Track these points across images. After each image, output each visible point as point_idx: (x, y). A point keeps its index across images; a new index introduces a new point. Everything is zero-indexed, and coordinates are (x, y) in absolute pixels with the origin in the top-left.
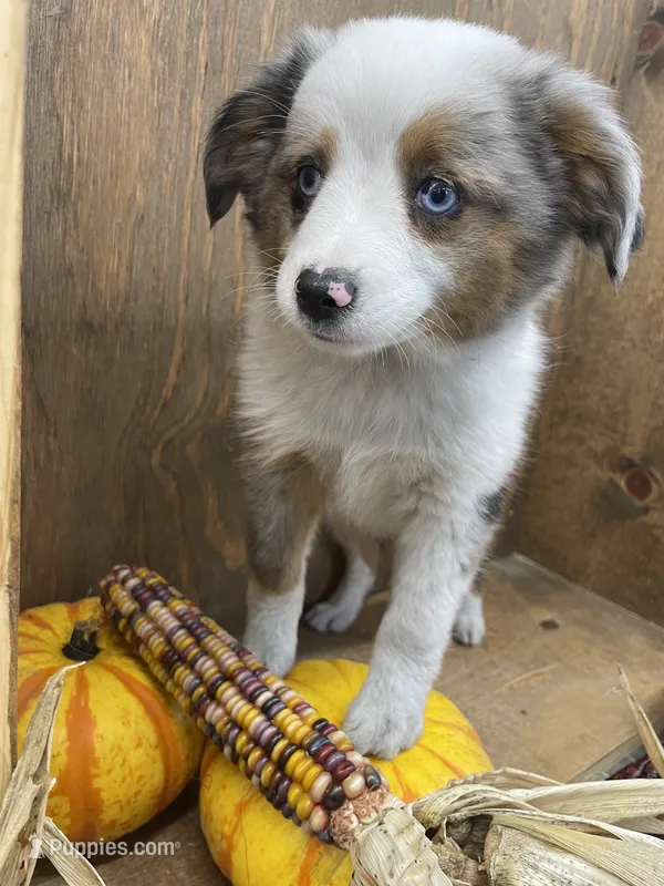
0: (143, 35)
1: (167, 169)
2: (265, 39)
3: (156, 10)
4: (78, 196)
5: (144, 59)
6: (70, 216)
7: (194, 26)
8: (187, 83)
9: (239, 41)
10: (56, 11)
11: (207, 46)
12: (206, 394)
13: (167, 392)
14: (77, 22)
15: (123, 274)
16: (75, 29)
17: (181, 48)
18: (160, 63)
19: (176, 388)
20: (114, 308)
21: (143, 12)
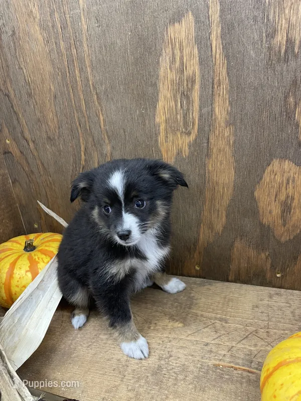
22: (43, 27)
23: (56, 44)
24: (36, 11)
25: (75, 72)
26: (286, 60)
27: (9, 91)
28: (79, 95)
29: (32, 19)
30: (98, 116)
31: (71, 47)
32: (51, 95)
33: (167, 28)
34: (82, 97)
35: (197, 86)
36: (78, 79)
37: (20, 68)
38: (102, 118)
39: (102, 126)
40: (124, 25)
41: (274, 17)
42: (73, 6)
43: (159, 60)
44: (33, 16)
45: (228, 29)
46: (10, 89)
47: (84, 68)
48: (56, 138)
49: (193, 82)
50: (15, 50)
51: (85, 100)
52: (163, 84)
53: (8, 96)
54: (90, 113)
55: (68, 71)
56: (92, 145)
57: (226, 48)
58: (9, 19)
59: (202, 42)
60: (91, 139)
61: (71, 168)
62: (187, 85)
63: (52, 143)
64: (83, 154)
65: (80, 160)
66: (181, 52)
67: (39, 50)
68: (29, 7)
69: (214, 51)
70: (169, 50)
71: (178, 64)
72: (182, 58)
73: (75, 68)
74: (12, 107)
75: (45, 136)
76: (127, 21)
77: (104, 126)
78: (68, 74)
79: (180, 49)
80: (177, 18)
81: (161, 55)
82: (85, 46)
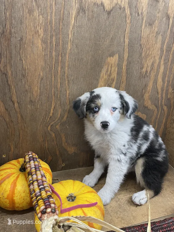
0: (39, 41)
1: (47, 67)
2: (70, 36)
3: (42, 35)
4: (27, 75)
5: (40, 46)
6: (26, 80)
7: (51, 37)
8: (51, 49)
9: (63, 38)
10: (19, 39)
11: (55, 40)
12: (60, 115)
13: (51, 115)
14: (24, 40)
15: (39, 91)
16: (24, 42)
17: (49, 42)
18: (44, 46)
19: (53, 114)
20: (37, 97)
21: (39, 36)
22: (44, 42)
23: (50, 52)
24: (41, 32)
25: (58, 68)
26: (144, 78)
27: (7, 72)
28: (58, 80)
29: (37, 35)
30: (66, 91)
31: (59, 55)
32: (39, 78)
33: (107, 58)
34: (59, 81)
35: (114, 83)
36: (59, 71)
37: (21, 60)
38: (68, 92)
39: (67, 96)
40: (90, 52)
41: (144, 62)
42: (65, 36)
43: (101, 70)
44: (38, 34)
45: (129, 63)
46: (8, 70)
47: (64, 67)
48: (37, 101)
49: (113, 80)
50: (20, 49)
51: (60, 83)
52: (101, 80)
53: (6, 75)
54: (61, 89)
55: (54, 67)
56: (59, 106)
57: (127, 70)
58: (20, 30)
59: (119, 66)
60: (59, 102)
61: (42, 118)
62: (111, 82)
63: (33, 104)
64: (52, 110)
65: (49, 113)
66: (111, 68)
67: (37, 53)
68: (37, 28)
69: (123, 70)
70: (106, 67)
71: (109, 73)
72: (111, 71)
73: (58, 66)
74: (7, 81)
75: (28, 99)
76: (91, 51)
77: (68, 96)
78: (53, 68)
79: (111, 67)
80: (112, 55)
81: (103, 68)
82: (67, 56)
